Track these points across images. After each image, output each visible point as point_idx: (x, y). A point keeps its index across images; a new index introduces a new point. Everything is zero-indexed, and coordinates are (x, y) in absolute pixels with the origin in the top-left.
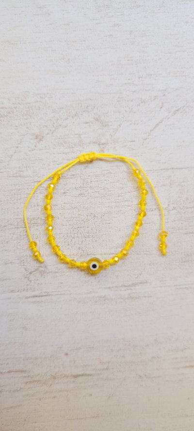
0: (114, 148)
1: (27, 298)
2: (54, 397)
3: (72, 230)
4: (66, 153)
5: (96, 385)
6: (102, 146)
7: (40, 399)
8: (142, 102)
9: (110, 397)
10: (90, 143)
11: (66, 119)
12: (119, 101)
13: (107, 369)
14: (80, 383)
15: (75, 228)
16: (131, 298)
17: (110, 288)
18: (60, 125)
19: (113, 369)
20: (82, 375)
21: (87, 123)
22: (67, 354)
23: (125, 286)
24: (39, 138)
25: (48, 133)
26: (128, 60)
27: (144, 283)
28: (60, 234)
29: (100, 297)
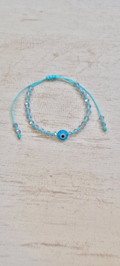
0: (97, 65)
1: (32, 137)
2: (38, 204)
3: (67, 103)
4: (70, 65)
5: (68, 201)
6: (90, 64)
7: (28, 204)
8: (115, 46)
9: (76, 211)
10: (83, 61)
11: (72, 49)
12: (102, 44)
13: (76, 191)
14: (57, 198)
15: (69, 102)
16: (98, 147)
17: (85, 139)
18: (68, 51)
19: (81, 192)
20: (59, 192)
21: (83, 52)
22: (51, 176)
23: (95, 140)
24: (56, 55)
25: (61, 54)
26: (109, 27)
27: (107, 139)
28: (59, 104)
29: (78, 143)
